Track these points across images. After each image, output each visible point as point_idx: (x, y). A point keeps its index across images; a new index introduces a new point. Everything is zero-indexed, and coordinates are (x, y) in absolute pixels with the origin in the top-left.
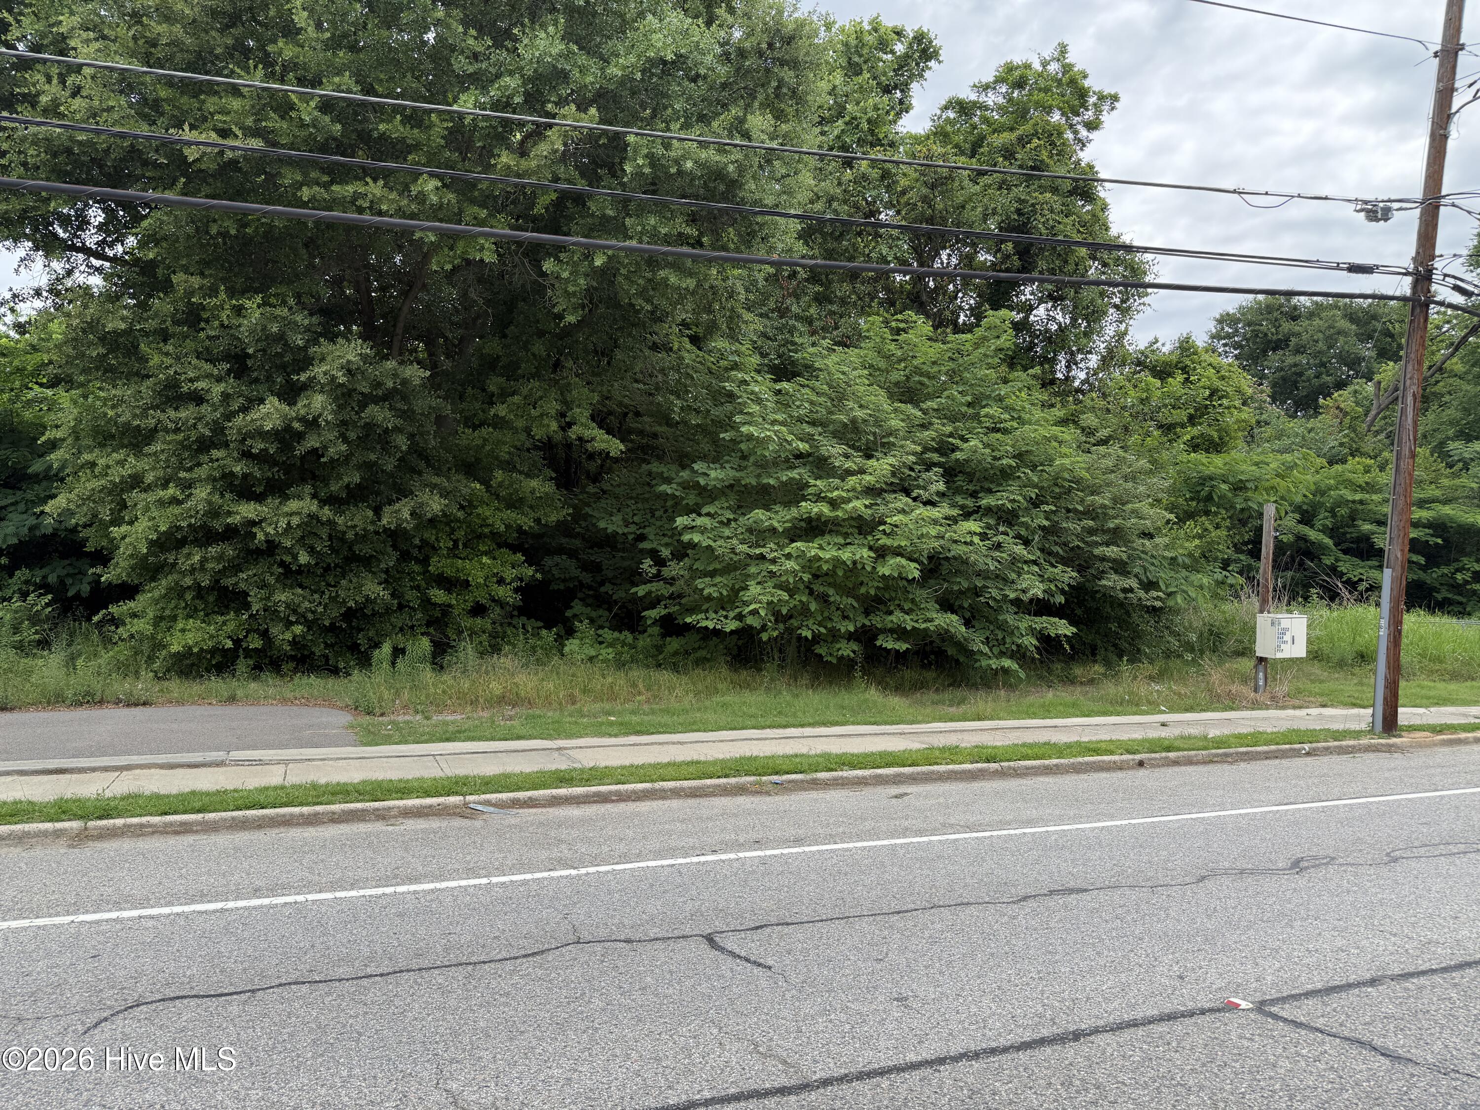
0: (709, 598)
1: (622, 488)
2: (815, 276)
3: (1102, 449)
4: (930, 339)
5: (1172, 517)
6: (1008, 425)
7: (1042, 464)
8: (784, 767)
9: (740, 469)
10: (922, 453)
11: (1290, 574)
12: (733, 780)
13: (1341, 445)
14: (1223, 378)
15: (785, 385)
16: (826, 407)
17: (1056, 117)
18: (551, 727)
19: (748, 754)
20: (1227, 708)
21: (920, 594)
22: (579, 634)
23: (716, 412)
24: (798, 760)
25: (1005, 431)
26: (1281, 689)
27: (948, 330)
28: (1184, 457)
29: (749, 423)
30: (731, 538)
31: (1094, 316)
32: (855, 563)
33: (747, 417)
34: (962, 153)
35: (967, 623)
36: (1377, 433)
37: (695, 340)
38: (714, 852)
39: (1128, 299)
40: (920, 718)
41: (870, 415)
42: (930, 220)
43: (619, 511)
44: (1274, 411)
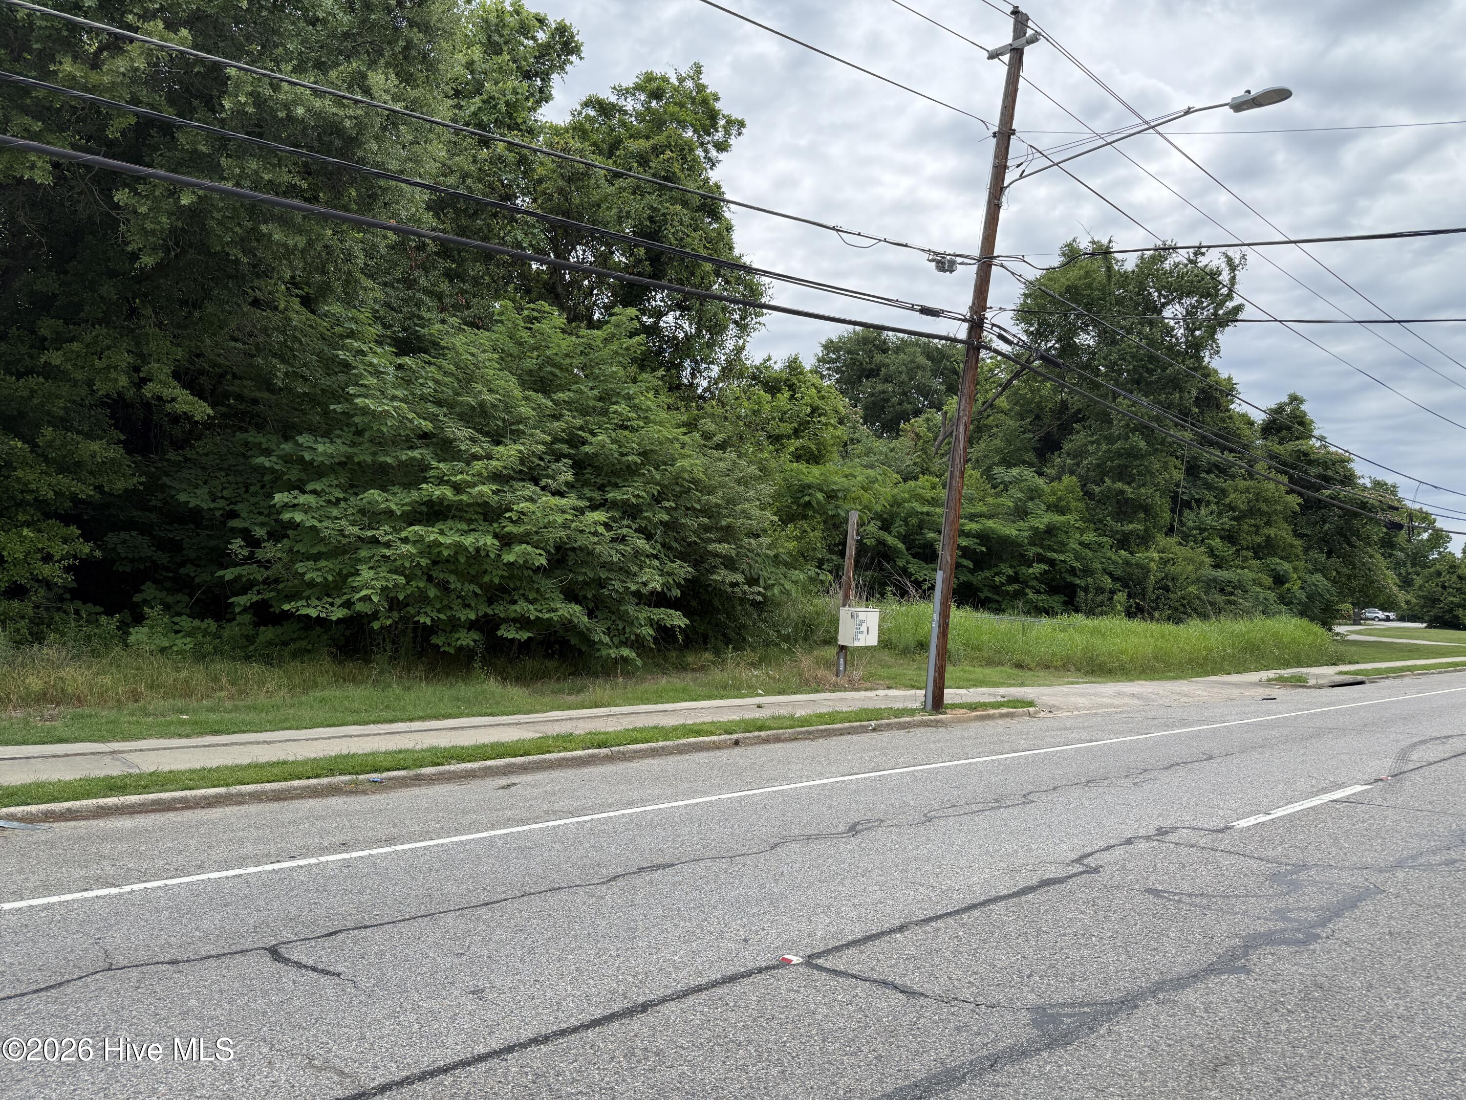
0: (312, 584)
1: (211, 457)
2: (446, 250)
3: (718, 454)
4: (564, 331)
5: (776, 519)
6: (634, 423)
7: (665, 464)
8: (385, 764)
9: (353, 444)
10: (552, 443)
11: (869, 573)
12: (324, 781)
13: (915, 464)
14: (822, 398)
15: (407, 360)
16: (453, 388)
17: (689, 133)
18: (104, 727)
19: (345, 752)
20: (811, 692)
21: (546, 584)
22: (148, 622)
23: (326, 382)
24: (401, 756)
25: (632, 429)
26: (857, 674)
27: (582, 325)
28: (788, 466)
29: (366, 396)
30: (340, 519)
31: (717, 329)
32: (478, 550)
33: (362, 390)
34: (601, 153)
35: (591, 614)
36: (943, 456)
37: (307, 302)
38: (293, 858)
39: (746, 317)
40: (538, 707)
41: (500, 401)
42: (567, 214)
43: (205, 483)
44: (864, 430)
